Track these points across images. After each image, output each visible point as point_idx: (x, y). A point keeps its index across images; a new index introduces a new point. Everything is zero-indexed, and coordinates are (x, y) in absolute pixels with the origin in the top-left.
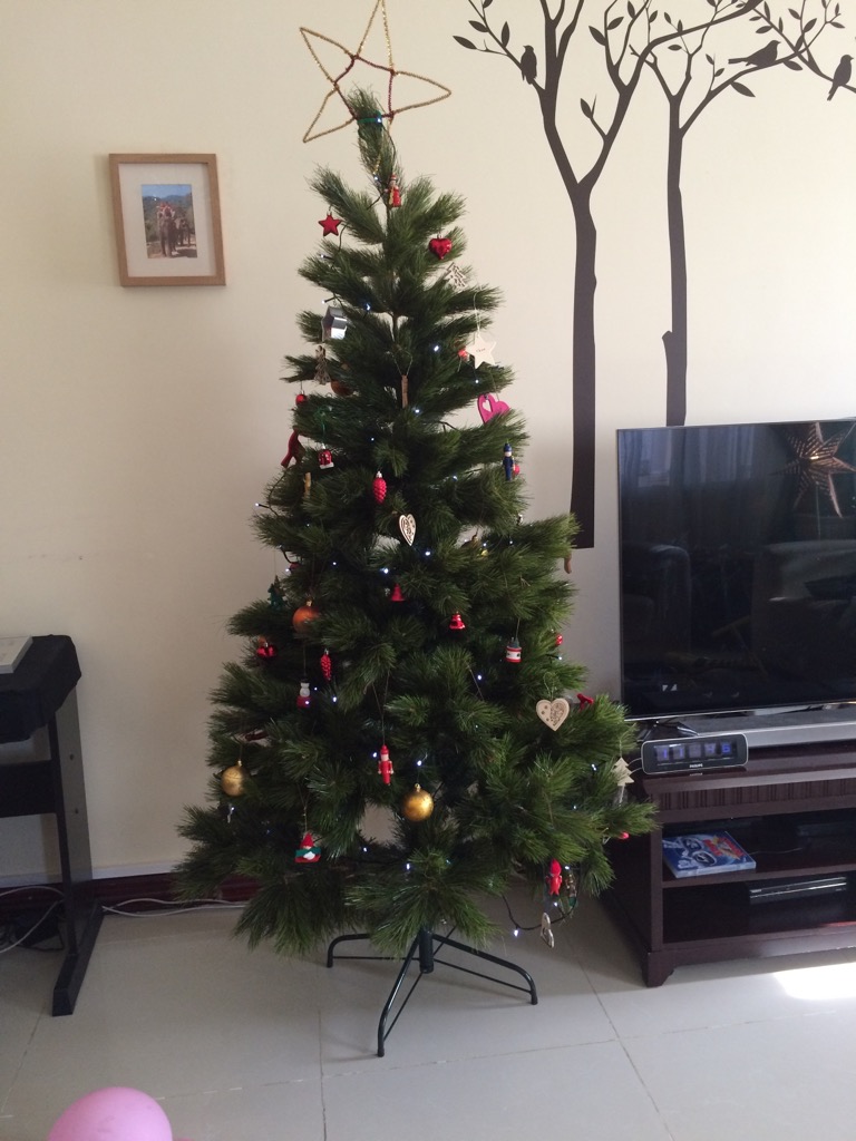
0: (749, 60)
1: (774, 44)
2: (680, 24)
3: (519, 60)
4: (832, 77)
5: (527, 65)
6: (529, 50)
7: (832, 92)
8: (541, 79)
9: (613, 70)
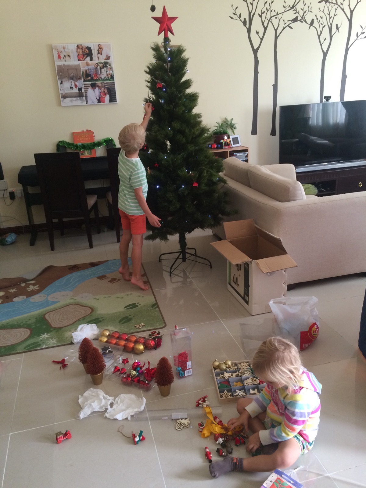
0: (292, 20)
1: (297, 17)
3: (243, 22)
4: (310, 24)
5: (245, 23)
6: (245, 19)
7: (310, 27)
8: (247, 26)
9: (263, 23)
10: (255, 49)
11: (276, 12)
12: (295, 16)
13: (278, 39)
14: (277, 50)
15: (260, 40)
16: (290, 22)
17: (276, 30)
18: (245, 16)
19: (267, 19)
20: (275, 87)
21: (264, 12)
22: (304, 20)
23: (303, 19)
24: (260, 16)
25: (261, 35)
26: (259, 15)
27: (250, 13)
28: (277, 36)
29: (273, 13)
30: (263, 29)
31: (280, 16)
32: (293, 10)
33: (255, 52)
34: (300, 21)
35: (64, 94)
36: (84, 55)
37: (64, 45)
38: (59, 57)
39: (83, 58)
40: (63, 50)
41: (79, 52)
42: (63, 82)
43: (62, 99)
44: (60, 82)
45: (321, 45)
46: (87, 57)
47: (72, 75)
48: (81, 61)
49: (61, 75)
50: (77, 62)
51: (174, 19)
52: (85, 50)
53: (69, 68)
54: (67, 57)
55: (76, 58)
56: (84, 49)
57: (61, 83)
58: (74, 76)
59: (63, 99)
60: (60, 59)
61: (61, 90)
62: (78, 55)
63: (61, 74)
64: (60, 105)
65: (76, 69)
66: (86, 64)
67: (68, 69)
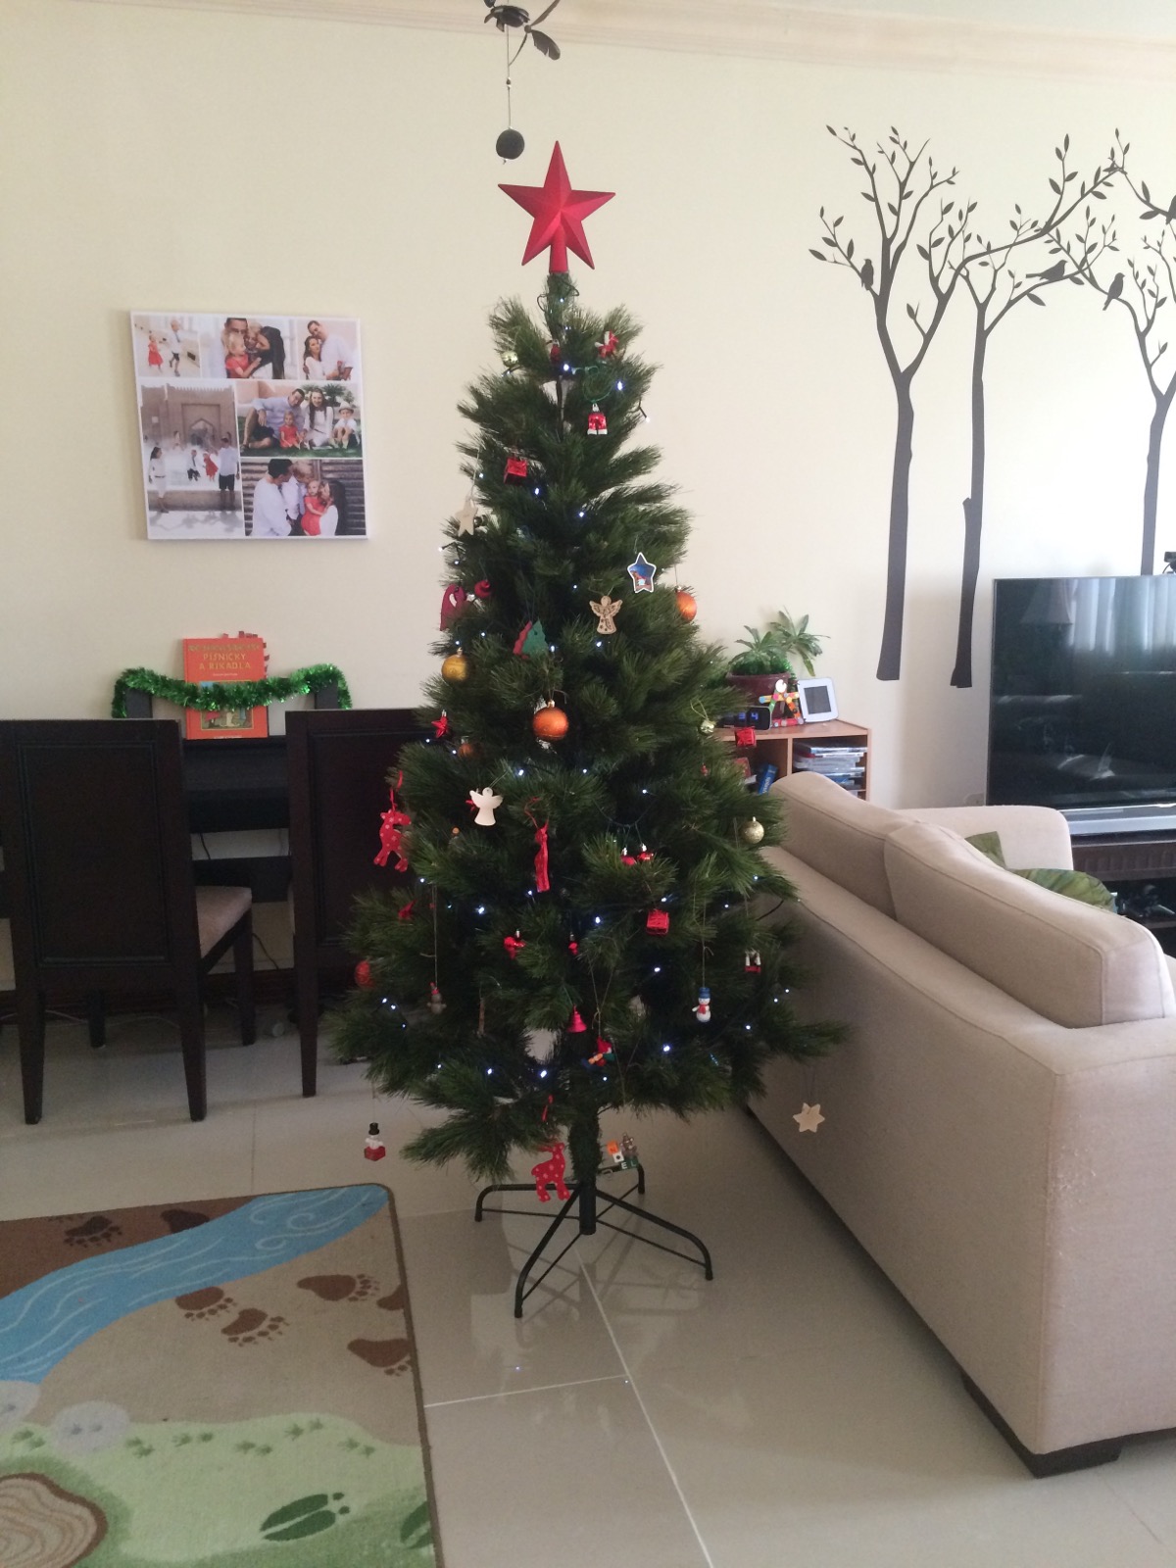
0: (1042, 275)
1: (1062, 263)
2: (989, 245)
3: (860, 270)
4: (1107, 291)
5: (866, 275)
6: (868, 262)
7: (1107, 304)
8: (877, 287)
9: (934, 280)
10: (902, 370)
11: (985, 243)
12: (1053, 261)
13: (990, 340)
14: (985, 377)
15: (921, 340)
16: (1037, 280)
17: (982, 308)
18: (870, 250)
19: (952, 267)
20: (973, 509)
21: (939, 242)
22: (1088, 275)
23: (1084, 274)
24: (926, 255)
25: (926, 320)
26: (921, 249)
27: (887, 243)
28: (986, 327)
29: (974, 247)
30: (935, 301)
31: (996, 259)
32: (1046, 237)
33: (902, 380)
34: (1072, 277)
35: (161, 495)
36: (250, 356)
37: (177, 315)
38: (154, 358)
39: (245, 368)
40: (169, 332)
41: (234, 346)
42: (163, 451)
43: (150, 514)
44: (152, 450)
45: (1149, 366)
46: (262, 364)
47: (200, 425)
48: (238, 376)
49: (157, 425)
50: (221, 382)
51: (597, 199)
52: (256, 340)
53: (191, 401)
54: (184, 361)
55: (221, 368)
56: (252, 334)
57: (155, 454)
58: (206, 430)
59: (154, 513)
60: (155, 367)
61: (150, 480)
62: (230, 356)
63: (155, 420)
64: (143, 535)
65: (218, 406)
66: (254, 391)
67: (184, 405)
